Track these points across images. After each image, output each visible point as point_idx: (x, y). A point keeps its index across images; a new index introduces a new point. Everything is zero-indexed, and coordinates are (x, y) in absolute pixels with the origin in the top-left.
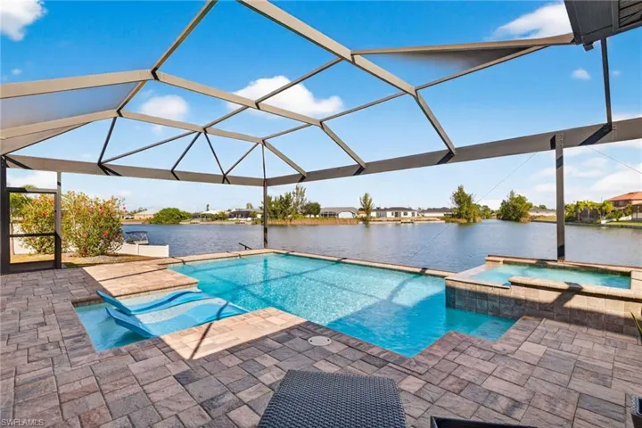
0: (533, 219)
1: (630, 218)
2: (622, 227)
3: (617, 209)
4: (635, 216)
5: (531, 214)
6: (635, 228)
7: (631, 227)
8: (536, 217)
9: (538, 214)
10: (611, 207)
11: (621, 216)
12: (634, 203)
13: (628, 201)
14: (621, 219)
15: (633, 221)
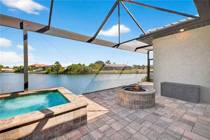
0: (3, 72)
1: (35, 70)
2: (33, 73)
3: (32, 68)
4: (36, 70)
5: (3, 69)
6: (37, 73)
7: (35, 73)
8: (5, 71)
9: (5, 70)
10: (31, 68)
11: (33, 70)
12: (36, 66)
13: (35, 66)
14: (33, 71)
15: (36, 71)
